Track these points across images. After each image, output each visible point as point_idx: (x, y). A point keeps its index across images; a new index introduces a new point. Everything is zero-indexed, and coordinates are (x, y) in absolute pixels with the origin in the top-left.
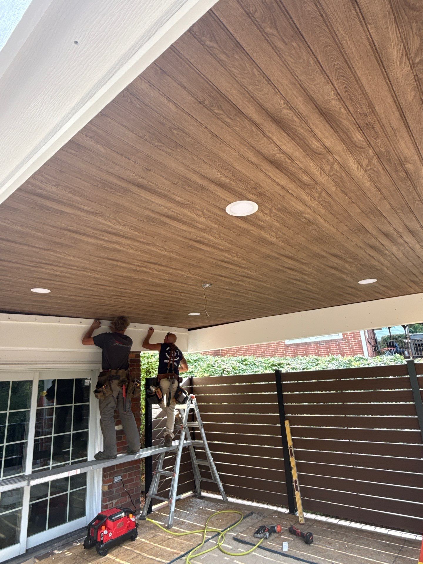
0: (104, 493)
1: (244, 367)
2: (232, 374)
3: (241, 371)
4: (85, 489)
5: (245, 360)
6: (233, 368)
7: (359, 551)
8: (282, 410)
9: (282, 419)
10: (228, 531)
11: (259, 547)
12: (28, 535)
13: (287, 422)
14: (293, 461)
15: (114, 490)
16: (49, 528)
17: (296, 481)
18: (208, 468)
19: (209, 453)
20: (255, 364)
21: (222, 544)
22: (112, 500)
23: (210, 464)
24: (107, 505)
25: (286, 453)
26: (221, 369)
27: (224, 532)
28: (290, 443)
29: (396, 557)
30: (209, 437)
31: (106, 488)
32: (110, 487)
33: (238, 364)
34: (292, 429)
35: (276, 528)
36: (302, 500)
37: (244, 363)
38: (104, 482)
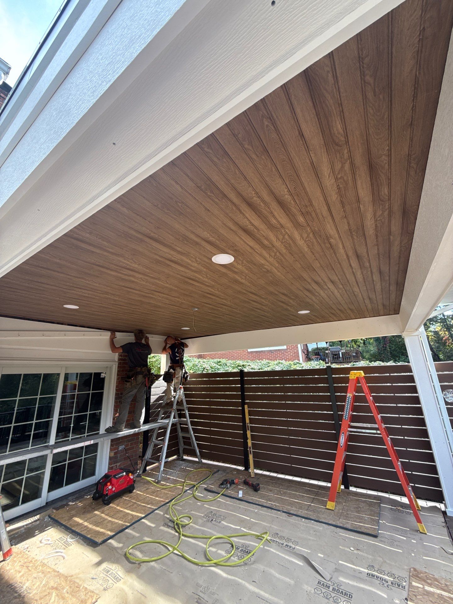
0: (110, 458)
1: (219, 367)
2: (210, 372)
3: (216, 369)
4: (96, 455)
5: (220, 362)
6: (211, 367)
7: (290, 496)
8: (243, 397)
9: (243, 404)
10: (201, 484)
11: (222, 494)
12: (49, 491)
13: (246, 406)
14: (249, 433)
15: (119, 455)
16: (66, 485)
17: (250, 447)
18: (189, 438)
19: (190, 427)
20: (226, 365)
21: (197, 493)
22: (117, 463)
23: (191, 436)
24: (113, 467)
25: (244, 428)
26: (203, 367)
27: (198, 485)
28: (247, 421)
29: (314, 498)
30: (191, 416)
31: (112, 454)
32: (115, 453)
33: (215, 365)
34: (249, 411)
35: (235, 481)
36: (254, 461)
37: (219, 364)
38: (111, 450)
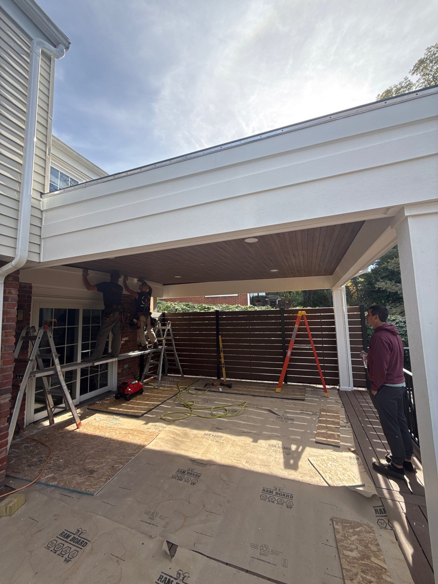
0: (118, 374)
1: (188, 309)
2: (181, 312)
3: (186, 311)
4: (107, 373)
5: (188, 305)
6: (182, 309)
7: (252, 388)
8: (218, 330)
9: (217, 335)
10: (190, 387)
11: (208, 391)
12: (81, 395)
13: (220, 336)
14: (222, 355)
15: (124, 372)
16: (89, 392)
17: (223, 363)
18: (174, 361)
19: (176, 353)
20: (194, 307)
21: (190, 391)
22: (123, 377)
23: (176, 358)
24: (121, 380)
25: (218, 352)
26: (175, 309)
27: (189, 387)
28: (221, 346)
30: (176, 345)
31: (120, 371)
32: (122, 370)
33: (185, 307)
34: (222, 340)
35: (214, 383)
36: (226, 373)
37: (188, 306)
38: (119, 368)
